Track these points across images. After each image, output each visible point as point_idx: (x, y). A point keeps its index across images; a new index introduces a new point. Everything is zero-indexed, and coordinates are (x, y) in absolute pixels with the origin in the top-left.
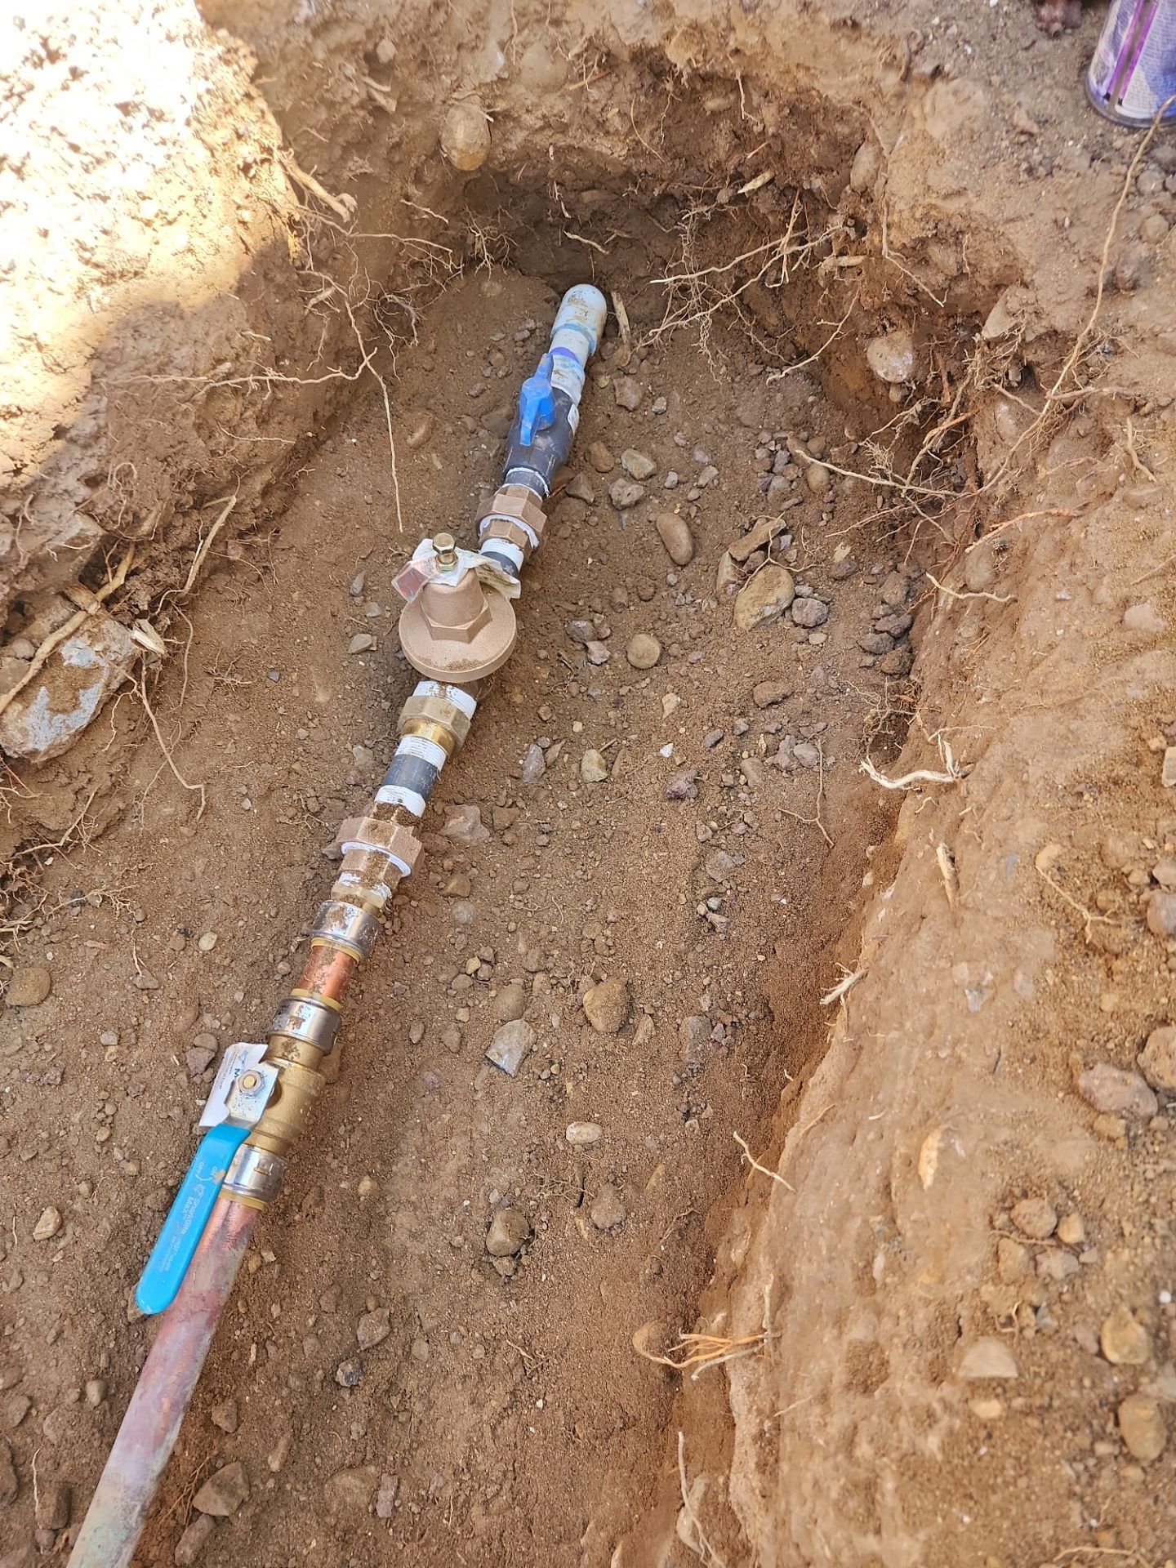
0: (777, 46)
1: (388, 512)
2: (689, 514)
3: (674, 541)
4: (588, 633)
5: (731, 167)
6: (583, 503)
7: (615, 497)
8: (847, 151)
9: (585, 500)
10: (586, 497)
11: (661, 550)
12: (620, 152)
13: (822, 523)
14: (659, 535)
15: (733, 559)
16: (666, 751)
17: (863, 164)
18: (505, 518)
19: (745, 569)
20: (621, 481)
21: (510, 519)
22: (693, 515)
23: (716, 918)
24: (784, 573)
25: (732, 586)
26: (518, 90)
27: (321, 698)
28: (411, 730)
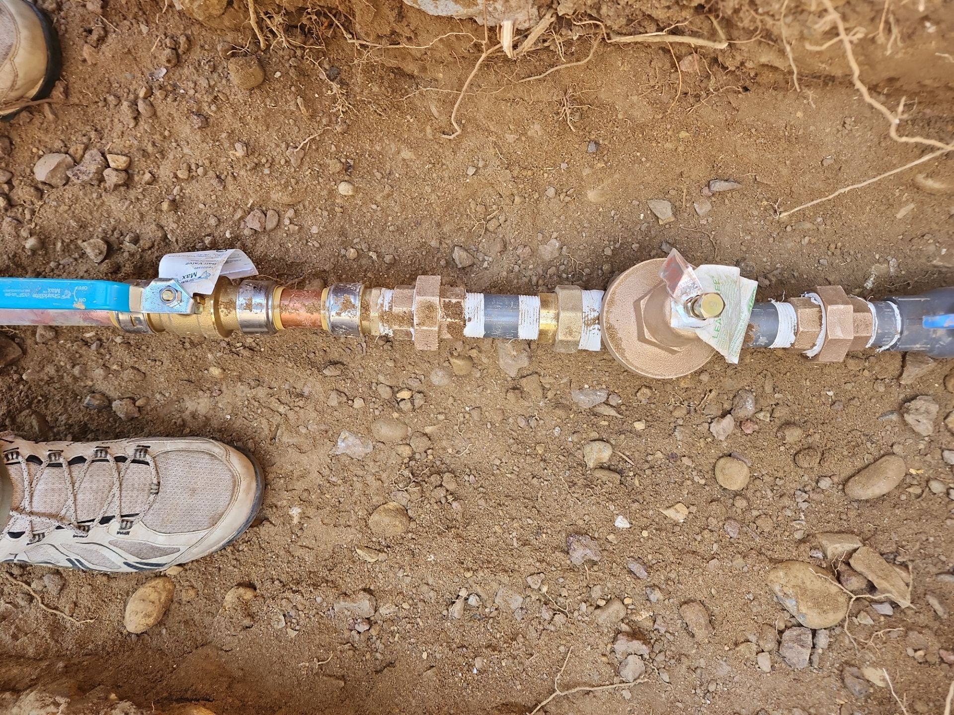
1: (819, 185)
2: (911, 485)
3: (869, 478)
4: (741, 414)
6: (897, 373)
7: (913, 405)
9: (901, 374)
10: (904, 375)
11: (859, 464)
13: (910, 652)
14: (876, 460)
15: (850, 554)
16: (621, 523)
18: (824, 321)
19: (841, 567)
20: (934, 408)
21: (824, 326)
22: (910, 490)
23: (459, 605)
24: (840, 615)
25: (820, 555)
27: (592, 195)
28: (545, 304)
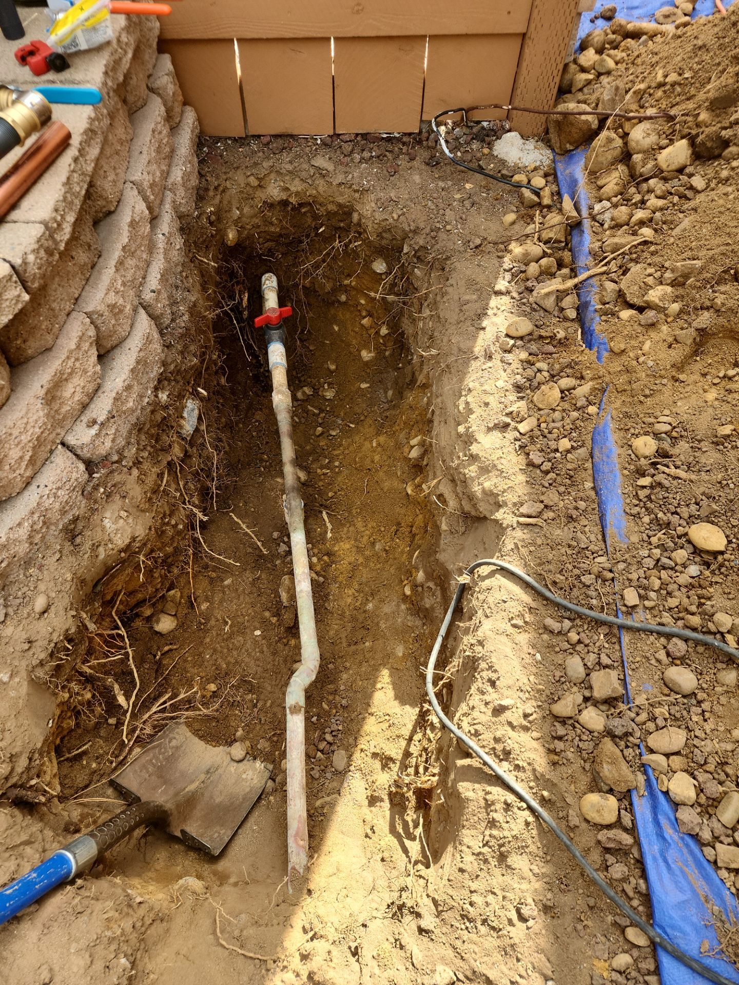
0: (322, 193)
5: (313, 226)
8: (349, 214)
12: (278, 230)
17: (355, 217)
26: (244, 219)
